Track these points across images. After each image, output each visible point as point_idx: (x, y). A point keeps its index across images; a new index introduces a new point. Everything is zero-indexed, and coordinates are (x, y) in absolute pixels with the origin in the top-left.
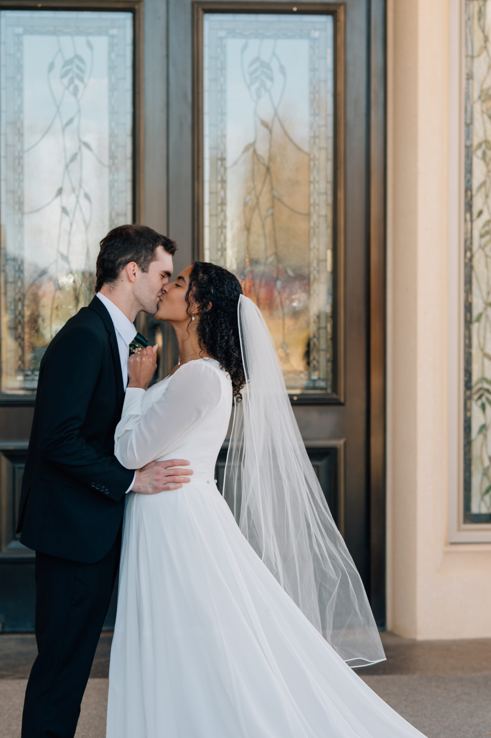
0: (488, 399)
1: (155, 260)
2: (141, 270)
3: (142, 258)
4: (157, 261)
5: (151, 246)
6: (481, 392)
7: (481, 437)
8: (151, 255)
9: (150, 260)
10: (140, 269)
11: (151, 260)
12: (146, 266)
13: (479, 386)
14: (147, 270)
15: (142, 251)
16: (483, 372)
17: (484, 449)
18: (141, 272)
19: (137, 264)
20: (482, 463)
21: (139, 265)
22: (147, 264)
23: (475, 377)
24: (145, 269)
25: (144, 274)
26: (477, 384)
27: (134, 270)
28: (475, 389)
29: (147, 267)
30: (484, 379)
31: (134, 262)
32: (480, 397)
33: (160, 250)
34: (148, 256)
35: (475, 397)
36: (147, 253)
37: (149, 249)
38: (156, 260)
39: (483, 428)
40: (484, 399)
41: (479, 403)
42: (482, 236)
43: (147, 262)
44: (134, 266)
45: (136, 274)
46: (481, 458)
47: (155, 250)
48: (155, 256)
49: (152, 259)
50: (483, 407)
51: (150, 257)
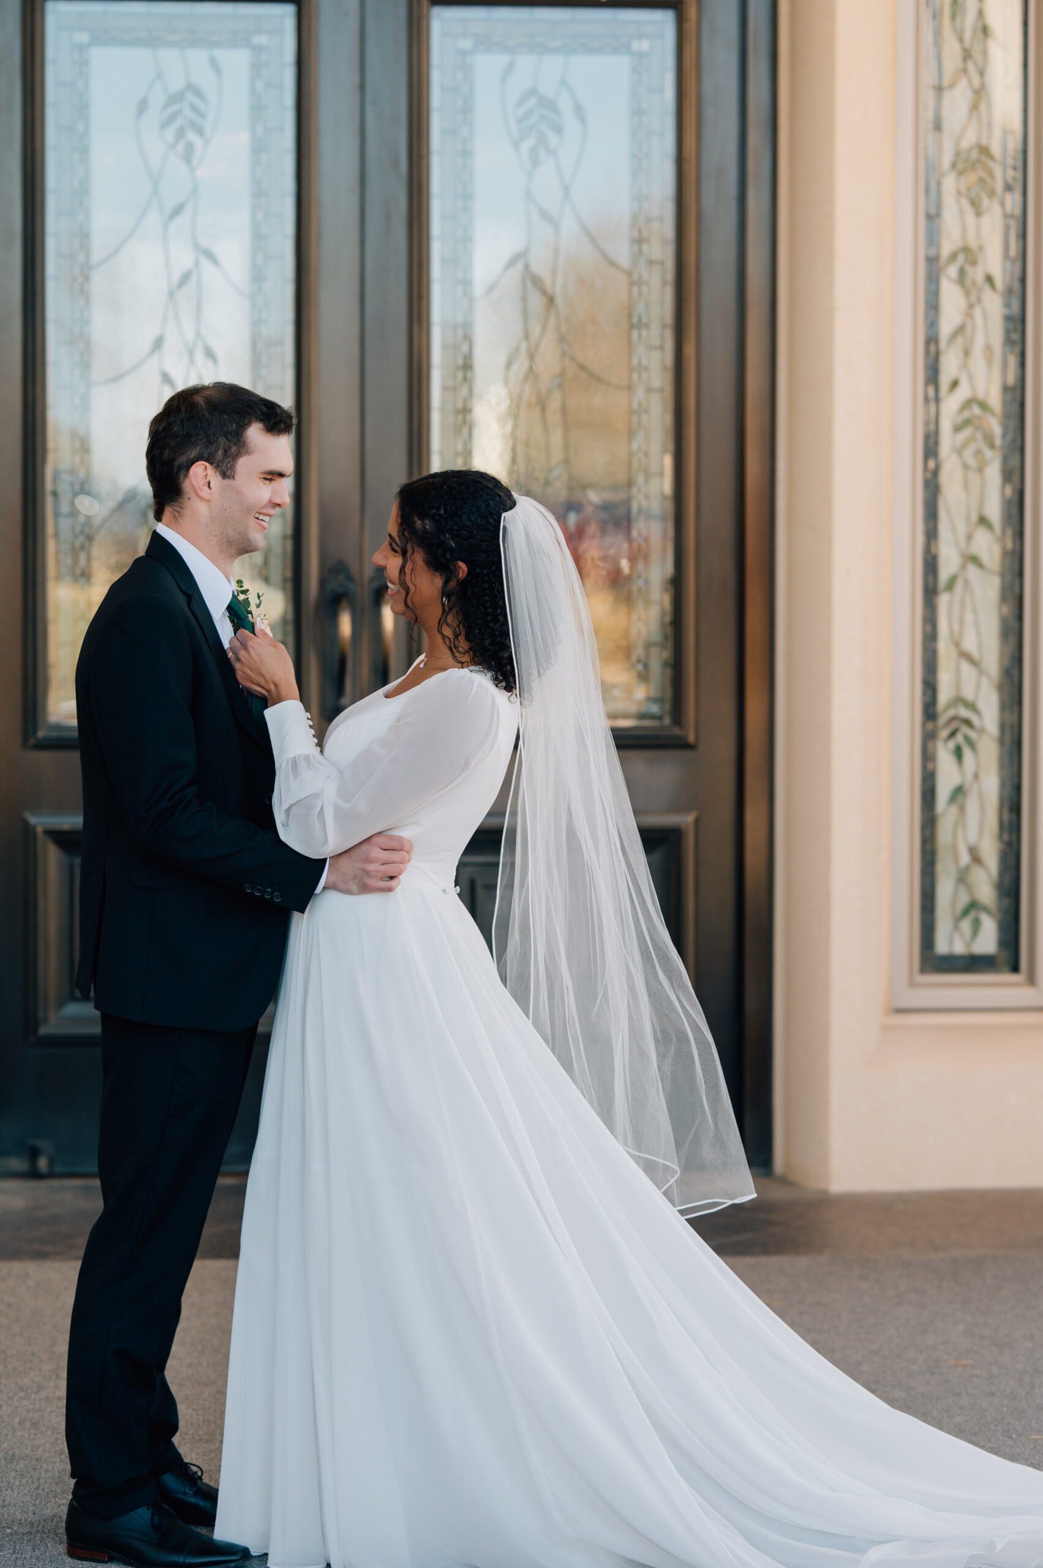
0: (967, 739)
1: (246, 453)
2: (221, 474)
3: (220, 452)
4: (249, 455)
5: (234, 426)
6: (954, 725)
7: (954, 810)
8: (235, 444)
9: (235, 454)
10: (217, 472)
11: (237, 454)
12: (229, 465)
13: (951, 713)
14: (232, 473)
15: (218, 439)
16: (958, 686)
17: (960, 833)
18: (220, 478)
19: (211, 464)
20: (956, 858)
21: (215, 465)
22: (232, 463)
23: (944, 696)
24: (228, 473)
25: (227, 482)
26: (947, 708)
27: (206, 475)
28: (942, 719)
29: (232, 468)
30: (959, 700)
31: (205, 461)
32: (953, 734)
33: (255, 433)
34: (230, 448)
35: (944, 734)
36: (227, 442)
37: (231, 433)
38: (248, 452)
39: (959, 792)
40: (959, 738)
41: (951, 745)
42: (957, 429)
43: (230, 459)
44: (206, 468)
45: (212, 485)
46: (954, 849)
47: (242, 432)
48: (244, 445)
49: (239, 451)
50: (958, 753)
51: (234, 449)
